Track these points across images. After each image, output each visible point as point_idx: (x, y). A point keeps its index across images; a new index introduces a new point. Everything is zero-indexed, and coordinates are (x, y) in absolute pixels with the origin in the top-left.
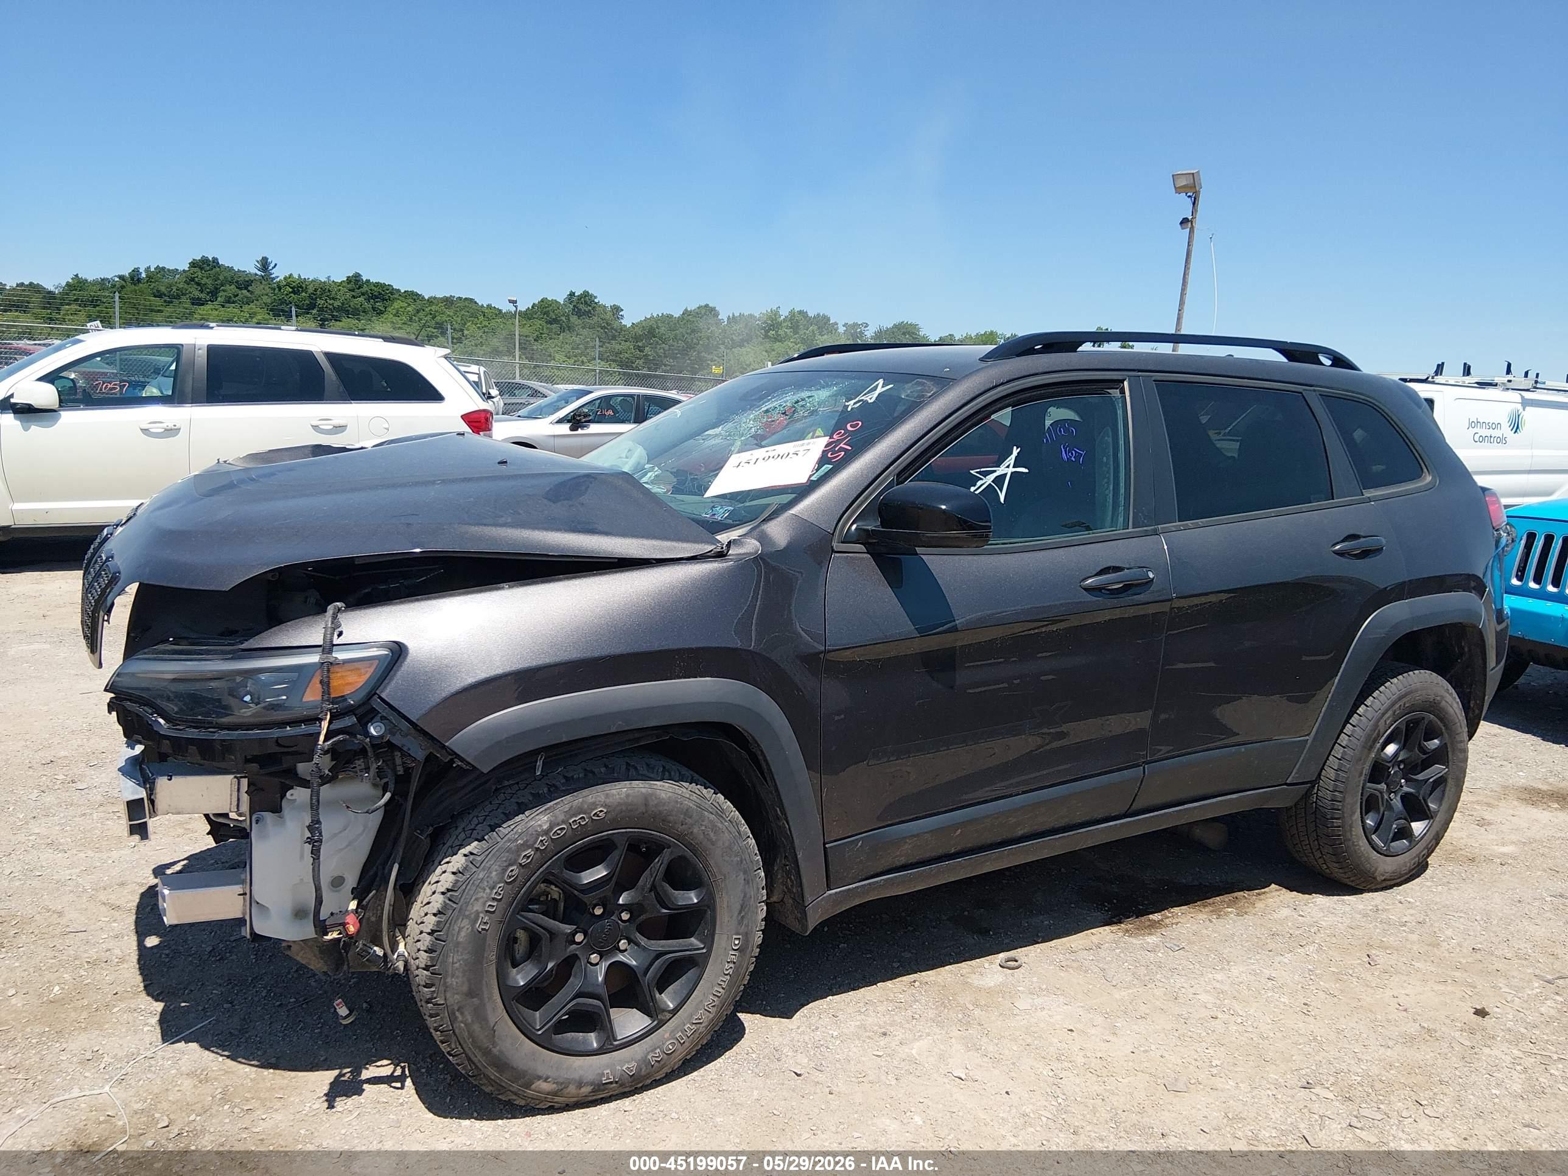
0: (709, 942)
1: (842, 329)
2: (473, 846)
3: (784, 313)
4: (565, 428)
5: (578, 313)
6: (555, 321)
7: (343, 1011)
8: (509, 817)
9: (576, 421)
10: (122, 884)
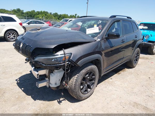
0: (95, 81)
1: (49, 13)
2: (78, 75)
3: (43, 11)
4: (27, 25)
5: (18, 11)
6: (15, 12)
7: (62, 94)
8: (81, 71)
9: (29, 24)
10: (14, 83)
